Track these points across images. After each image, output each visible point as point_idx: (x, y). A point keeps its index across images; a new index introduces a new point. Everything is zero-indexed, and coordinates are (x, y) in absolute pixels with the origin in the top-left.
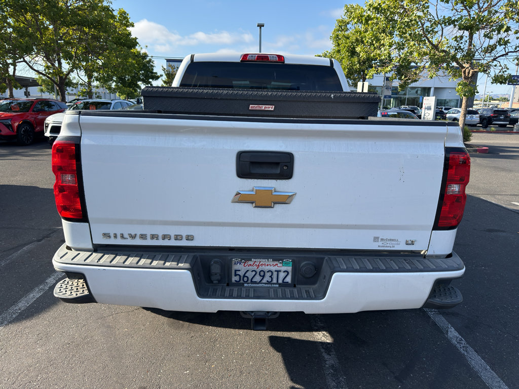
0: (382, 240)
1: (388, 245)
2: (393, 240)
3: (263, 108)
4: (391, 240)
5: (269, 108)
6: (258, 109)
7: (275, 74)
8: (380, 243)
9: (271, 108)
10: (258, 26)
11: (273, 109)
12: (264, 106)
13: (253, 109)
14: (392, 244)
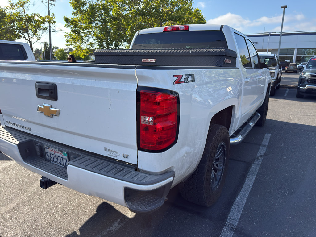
0: (109, 150)
1: (113, 155)
2: (115, 152)
3: (149, 61)
4: (114, 151)
5: (153, 60)
6: (147, 61)
7: (182, 39)
8: (108, 152)
9: (154, 61)
10: (282, 7)
11: (155, 61)
12: (150, 59)
13: (144, 61)
14: (115, 155)
